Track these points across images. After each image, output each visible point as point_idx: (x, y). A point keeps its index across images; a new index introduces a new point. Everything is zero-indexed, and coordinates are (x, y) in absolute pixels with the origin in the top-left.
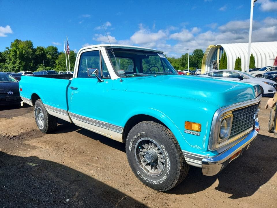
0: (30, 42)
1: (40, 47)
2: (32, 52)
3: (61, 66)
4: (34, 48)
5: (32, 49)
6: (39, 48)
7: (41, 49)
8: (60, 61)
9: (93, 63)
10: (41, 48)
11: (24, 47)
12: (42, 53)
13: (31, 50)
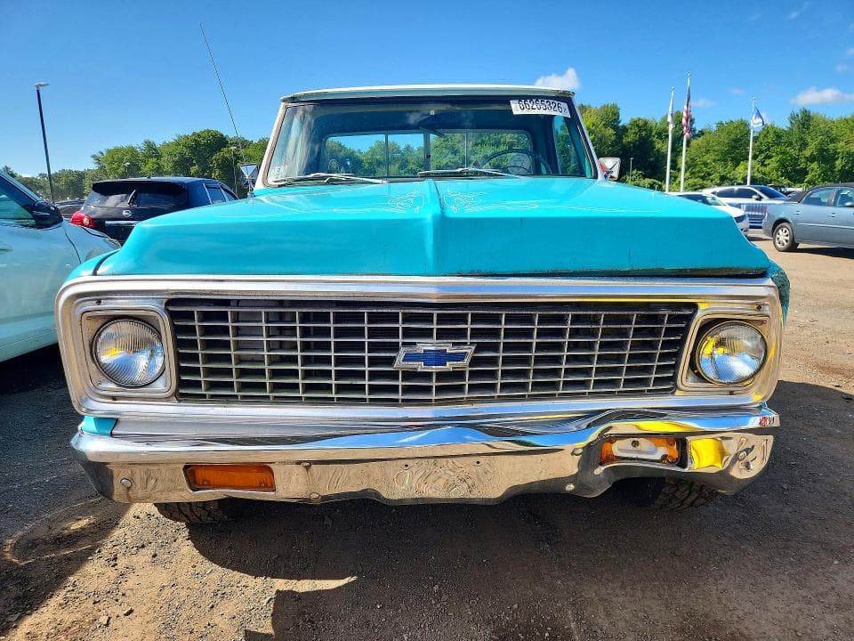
0: (615, 107)
1: (639, 119)
2: (613, 138)
3: (692, 173)
4: (621, 124)
5: (615, 128)
6: (635, 123)
7: (642, 127)
8: (691, 159)
9: (812, 159)
10: (641, 123)
11: (594, 125)
12: (641, 137)
13: (611, 131)
